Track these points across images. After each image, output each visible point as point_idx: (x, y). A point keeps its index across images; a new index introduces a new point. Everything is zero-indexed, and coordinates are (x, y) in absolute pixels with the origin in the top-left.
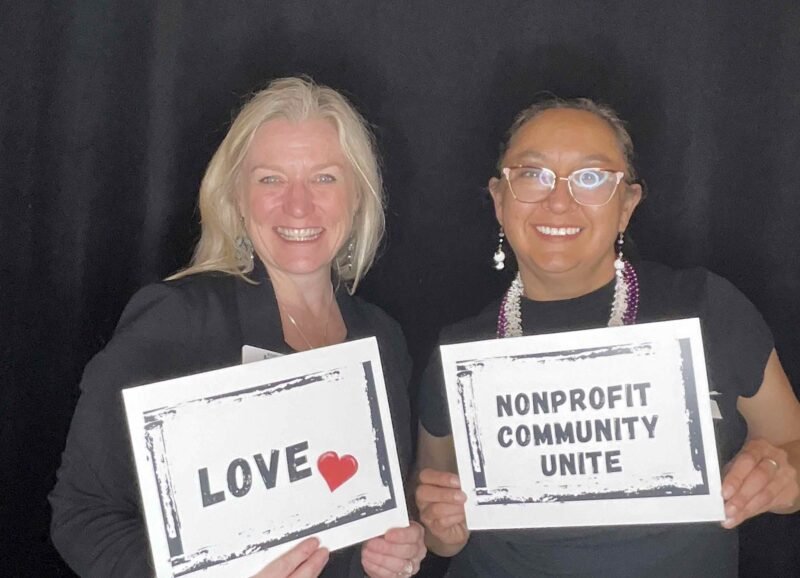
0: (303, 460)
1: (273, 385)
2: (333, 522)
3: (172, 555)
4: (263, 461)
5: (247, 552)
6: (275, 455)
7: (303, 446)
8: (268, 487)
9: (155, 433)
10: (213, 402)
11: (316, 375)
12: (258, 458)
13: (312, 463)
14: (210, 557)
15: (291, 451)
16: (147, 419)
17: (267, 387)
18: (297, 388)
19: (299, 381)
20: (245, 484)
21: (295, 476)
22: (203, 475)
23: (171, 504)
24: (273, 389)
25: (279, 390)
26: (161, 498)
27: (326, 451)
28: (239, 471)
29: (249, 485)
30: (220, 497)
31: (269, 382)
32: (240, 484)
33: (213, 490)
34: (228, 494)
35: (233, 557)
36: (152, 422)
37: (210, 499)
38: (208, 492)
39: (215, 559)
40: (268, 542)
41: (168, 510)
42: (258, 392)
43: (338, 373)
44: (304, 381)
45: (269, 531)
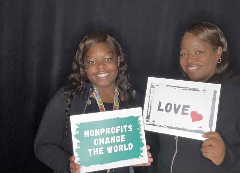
0: (187, 110)
1: (185, 88)
2: (190, 130)
3: (147, 119)
4: (176, 106)
5: (165, 127)
6: (180, 106)
7: (188, 107)
8: (175, 113)
9: (152, 89)
10: (168, 87)
11: (198, 89)
12: (175, 105)
13: (189, 112)
14: (155, 123)
15: (184, 106)
16: (152, 85)
17: (183, 88)
18: (192, 91)
19: (193, 89)
20: (169, 110)
21: (183, 113)
22: (160, 103)
23: (150, 107)
24: (185, 89)
25: (186, 90)
26: (149, 105)
27: (195, 110)
28: (169, 106)
29: (170, 111)
30: (162, 110)
31: (184, 87)
32: (168, 109)
33: (161, 108)
34: (164, 110)
35: (160, 126)
36: (152, 86)
37: (160, 110)
38: (160, 108)
39: (156, 125)
40: (170, 127)
41: (149, 108)
42: (180, 88)
43: (205, 91)
44: (194, 90)
45: (172, 124)
